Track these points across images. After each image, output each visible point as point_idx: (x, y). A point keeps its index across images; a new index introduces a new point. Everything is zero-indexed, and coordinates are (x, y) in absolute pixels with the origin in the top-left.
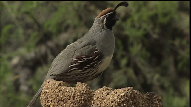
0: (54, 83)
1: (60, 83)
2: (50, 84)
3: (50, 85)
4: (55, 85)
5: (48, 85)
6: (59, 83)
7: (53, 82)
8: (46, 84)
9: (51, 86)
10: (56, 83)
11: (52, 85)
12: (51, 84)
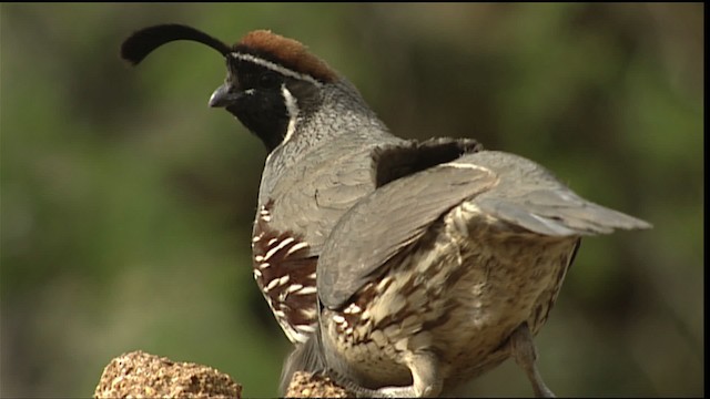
0: (161, 375)
1: (194, 379)
2: (134, 383)
3: (138, 387)
4: (165, 388)
5: (124, 390)
6: (187, 377)
7: (154, 371)
8: (115, 382)
9: (143, 392)
10: (168, 378)
11: (148, 390)
12: (140, 379)
